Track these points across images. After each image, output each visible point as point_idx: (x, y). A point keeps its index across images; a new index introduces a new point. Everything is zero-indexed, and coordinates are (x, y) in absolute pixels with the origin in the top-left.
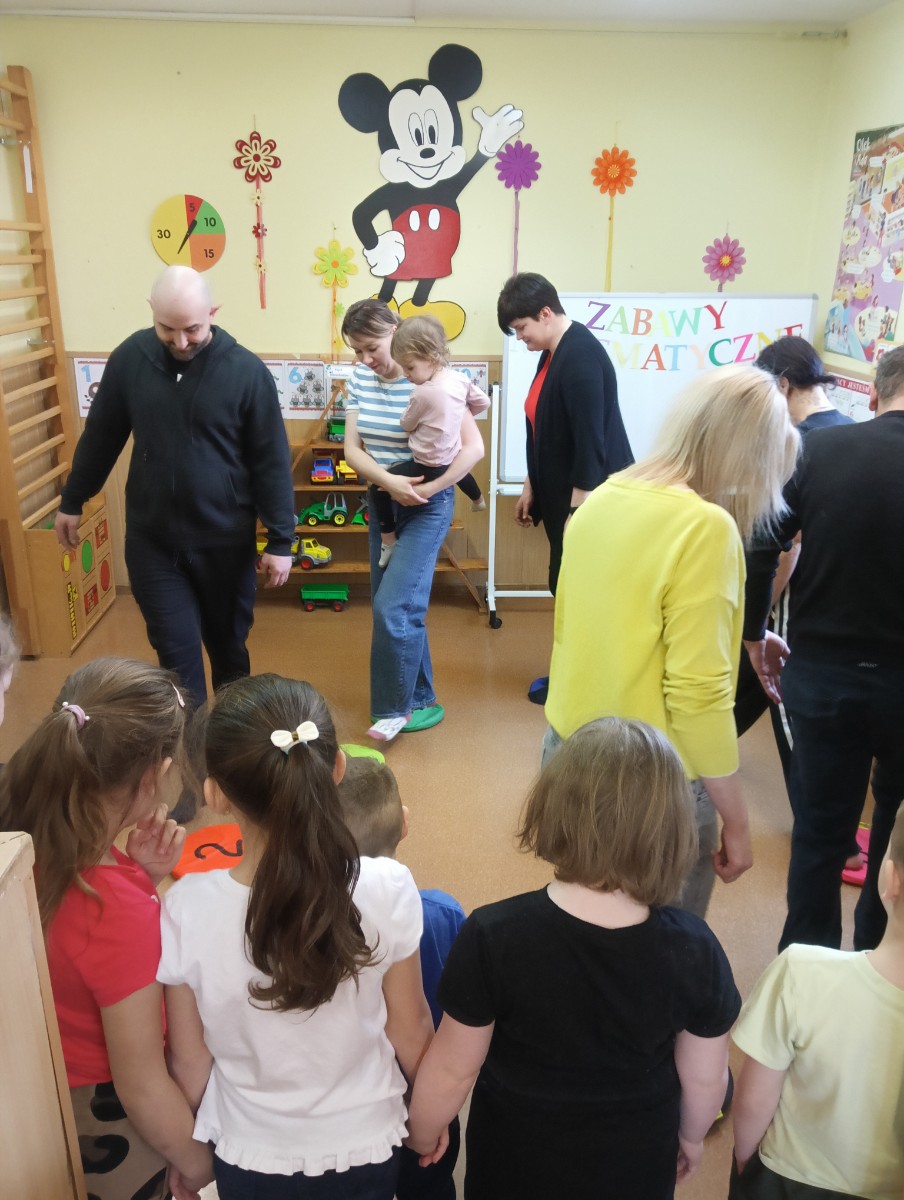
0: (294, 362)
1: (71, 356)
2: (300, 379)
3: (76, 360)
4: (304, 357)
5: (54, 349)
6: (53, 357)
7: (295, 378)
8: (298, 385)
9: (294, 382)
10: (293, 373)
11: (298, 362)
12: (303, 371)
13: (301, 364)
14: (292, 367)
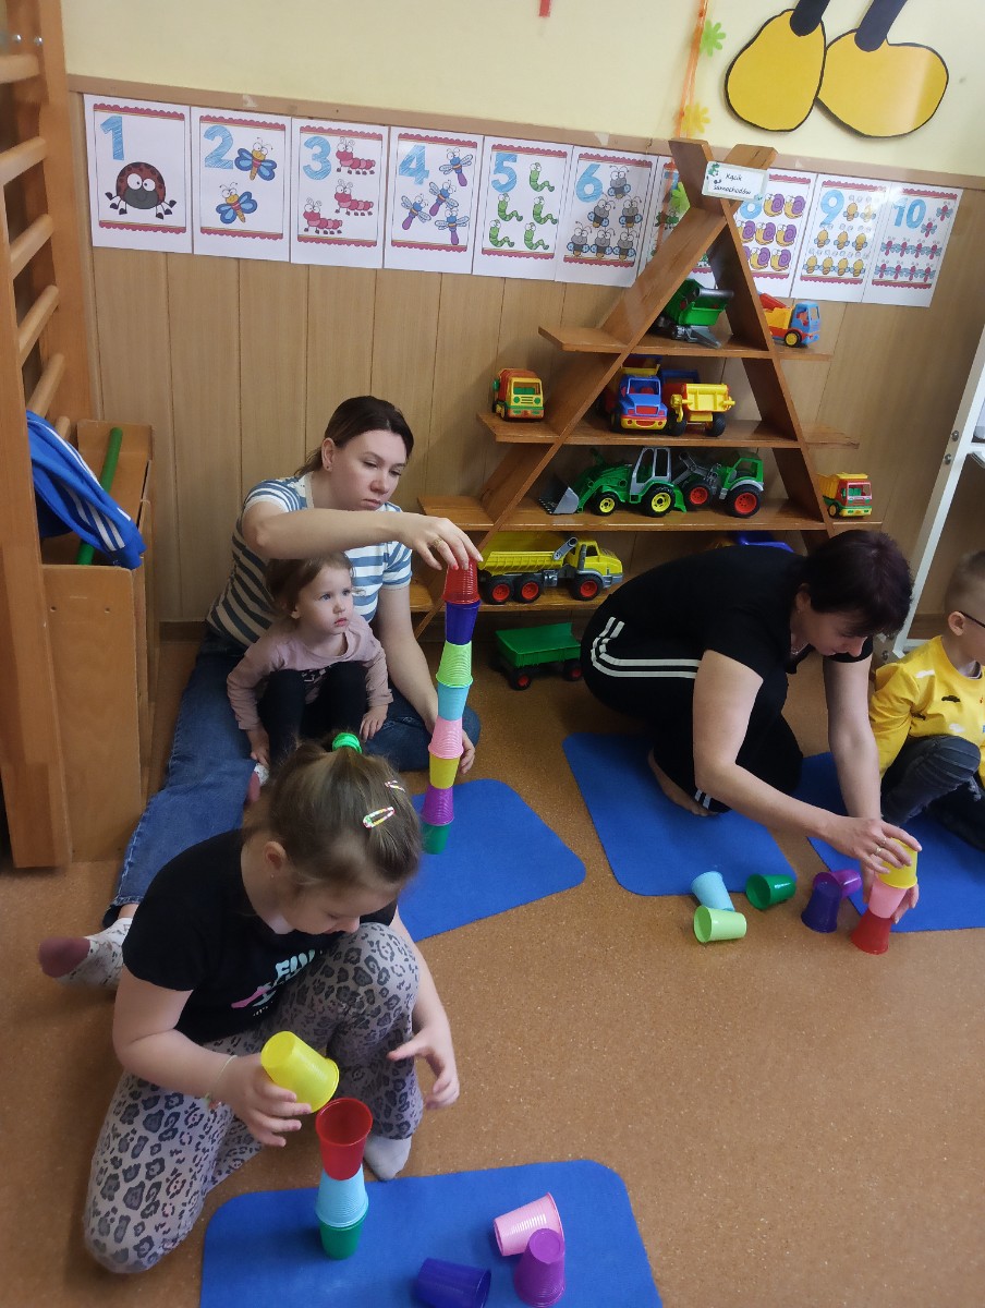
0: (594, 152)
1: (81, 87)
2: (598, 192)
3: (90, 100)
4: (617, 143)
5: (41, 63)
6: (38, 81)
7: (589, 189)
8: (590, 206)
9: (585, 198)
10: (588, 177)
11: (603, 153)
12: (606, 174)
13: (606, 159)
14: (585, 164)
